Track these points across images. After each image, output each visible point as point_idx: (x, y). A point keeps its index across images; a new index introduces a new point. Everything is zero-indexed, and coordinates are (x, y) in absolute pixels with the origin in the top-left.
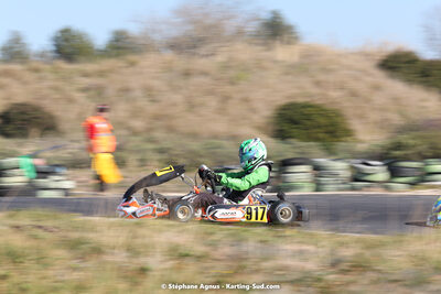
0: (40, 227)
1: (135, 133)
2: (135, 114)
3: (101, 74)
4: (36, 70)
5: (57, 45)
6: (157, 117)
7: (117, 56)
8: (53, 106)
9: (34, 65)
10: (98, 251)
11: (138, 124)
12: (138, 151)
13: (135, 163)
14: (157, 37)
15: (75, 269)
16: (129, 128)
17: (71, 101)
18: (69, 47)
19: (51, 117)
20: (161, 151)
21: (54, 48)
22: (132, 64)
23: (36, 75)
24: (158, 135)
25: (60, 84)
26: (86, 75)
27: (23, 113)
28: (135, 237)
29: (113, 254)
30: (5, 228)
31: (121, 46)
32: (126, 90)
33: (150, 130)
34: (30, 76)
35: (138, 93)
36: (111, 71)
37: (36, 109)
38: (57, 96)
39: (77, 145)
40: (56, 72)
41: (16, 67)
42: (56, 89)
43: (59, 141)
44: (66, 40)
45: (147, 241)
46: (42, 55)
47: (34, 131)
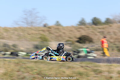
0: (87, 66)
1: (111, 43)
2: (111, 38)
3: (103, 28)
4: (88, 27)
5: (93, 21)
6: (116, 39)
7: (107, 24)
8: (92, 36)
9: (88, 26)
10: (101, 72)
11: (112, 40)
12: (112, 47)
13: (111, 50)
14: (117, 20)
15: (95, 77)
16: (110, 42)
17: (96, 35)
18: (96, 22)
19: (91, 39)
20: (117, 47)
21: (92, 22)
22: (111, 26)
23: (87, 28)
24: (117, 43)
25: (93, 31)
26: (100, 29)
27: (85, 38)
28: (110, 68)
29: (104, 73)
30: (79, 66)
31: (108, 22)
32: (109, 32)
33: (115, 42)
34: (86, 29)
35: (112, 33)
36: (106, 28)
37: (88, 37)
38: (93, 34)
39: (97, 45)
40: (92, 28)
41: (83, 26)
42: (93, 32)
43: (93, 44)
44: (95, 20)
45: (112, 70)
46: (89, 24)
47: (87, 42)
